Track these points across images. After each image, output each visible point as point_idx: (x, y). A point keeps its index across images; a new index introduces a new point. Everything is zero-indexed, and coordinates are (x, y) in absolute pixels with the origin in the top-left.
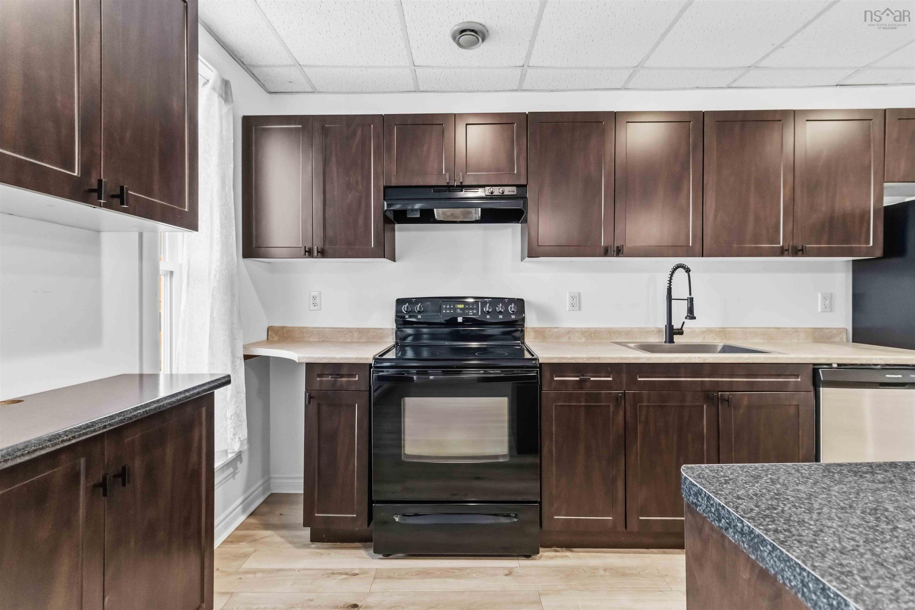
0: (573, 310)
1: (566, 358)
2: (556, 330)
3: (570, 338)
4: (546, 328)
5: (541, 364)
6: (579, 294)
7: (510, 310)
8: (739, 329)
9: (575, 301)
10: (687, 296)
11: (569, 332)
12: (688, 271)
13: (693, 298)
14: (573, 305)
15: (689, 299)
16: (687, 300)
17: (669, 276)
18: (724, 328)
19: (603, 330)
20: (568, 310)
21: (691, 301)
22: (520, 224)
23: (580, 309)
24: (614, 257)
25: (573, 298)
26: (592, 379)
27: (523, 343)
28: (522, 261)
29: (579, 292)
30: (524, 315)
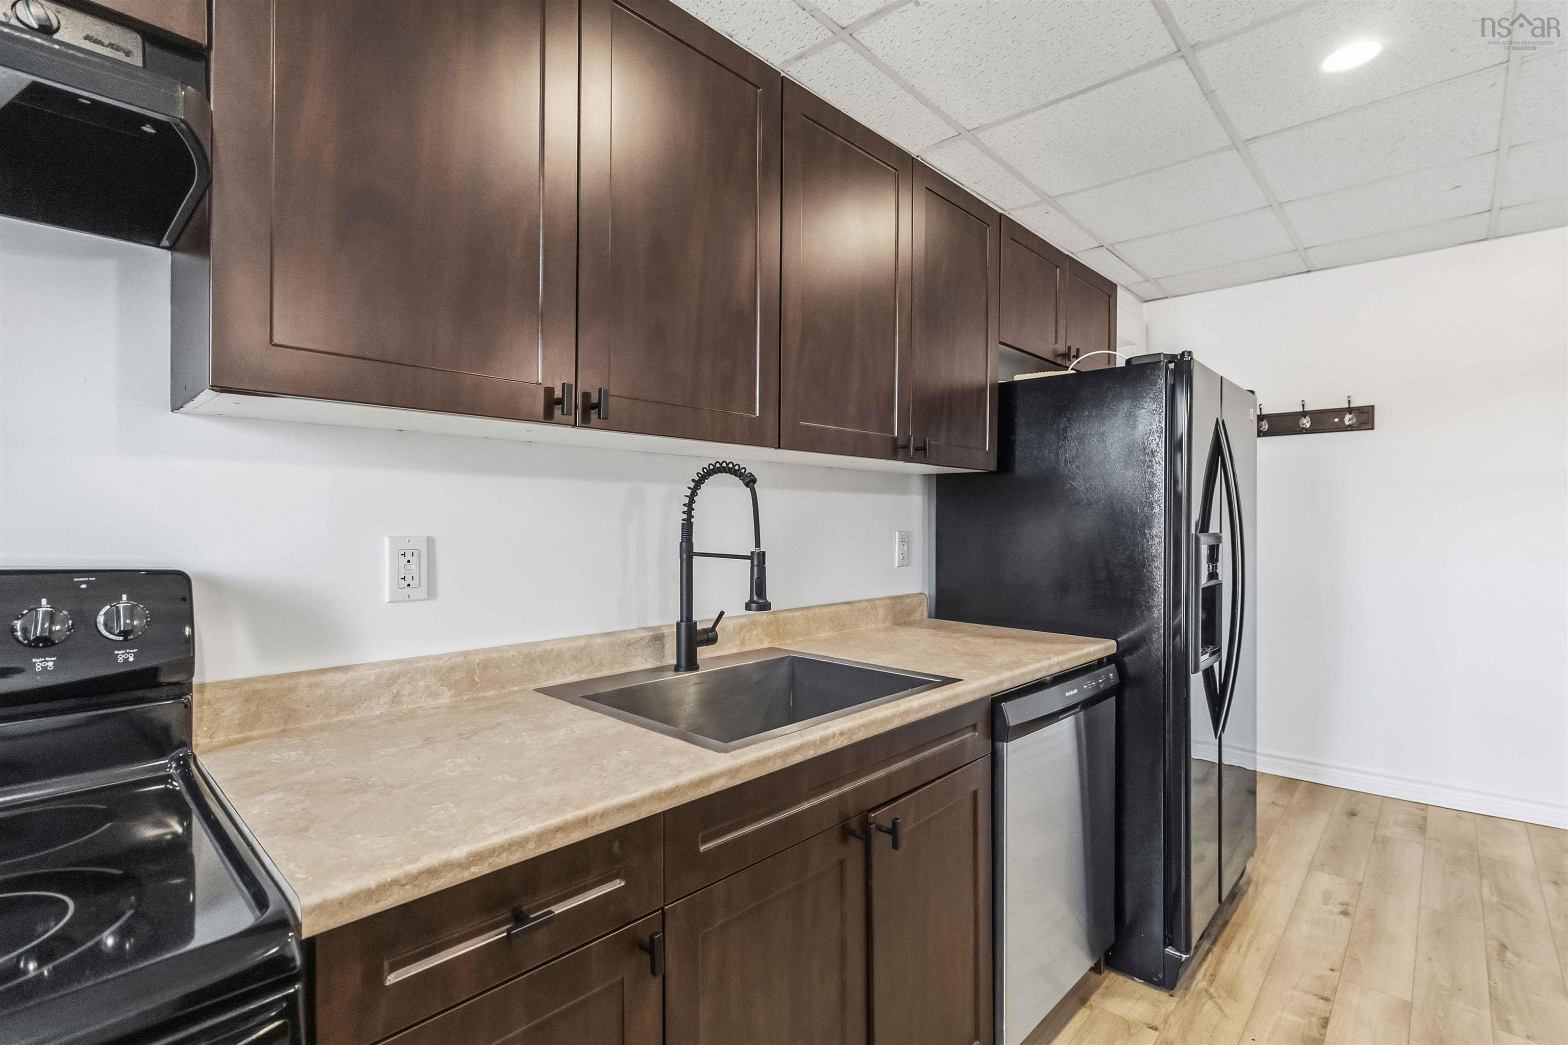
0: (409, 599)
1: (449, 866)
2: (341, 678)
3: (396, 699)
5: (309, 946)
6: (430, 542)
7: (106, 625)
10: (748, 547)
11: (394, 678)
12: (750, 481)
13: (764, 553)
14: (408, 580)
15: (755, 557)
16: (750, 558)
17: (689, 492)
19: (509, 654)
20: (387, 600)
21: (758, 560)
22: (168, 255)
23: (432, 593)
24: (575, 425)
25: (409, 557)
26: (558, 909)
27: (186, 765)
28: (176, 407)
29: (429, 536)
30: (187, 630)
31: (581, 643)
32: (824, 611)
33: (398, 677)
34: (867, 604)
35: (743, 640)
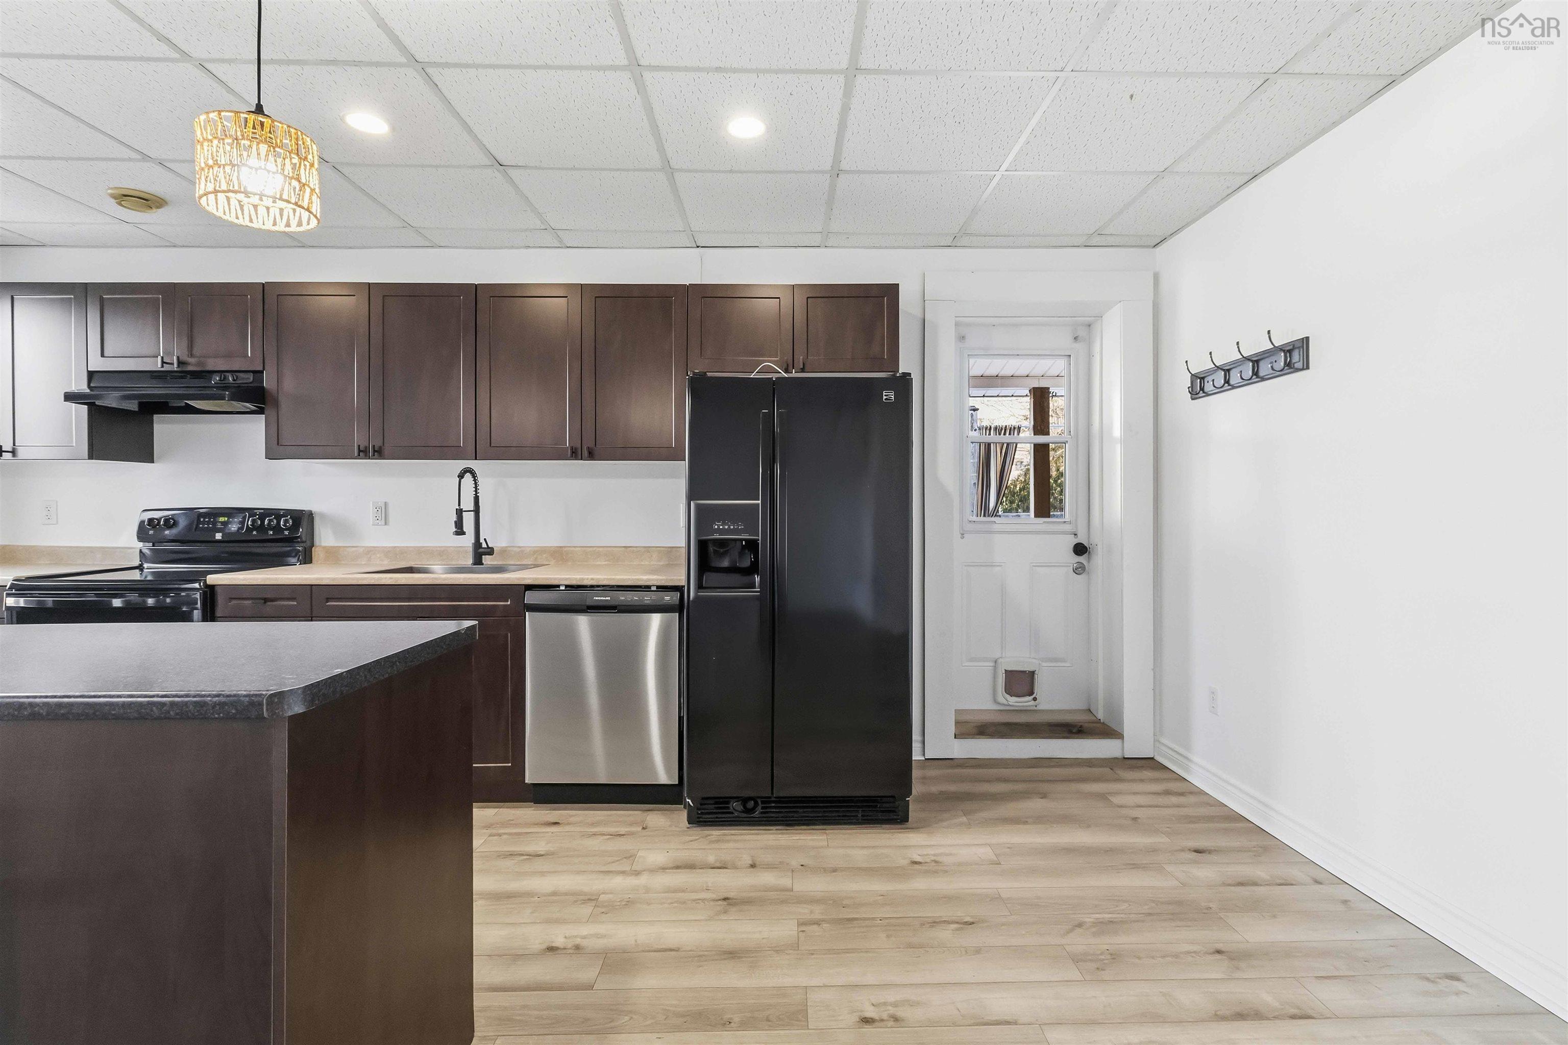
0: (378, 524)
4: (340, 547)
6: (386, 504)
8: (579, 549)
9: (380, 513)
14: (378, 518)
18: (561, 547)
19: (411, 549)
20: (371, 524)
23: (385, 523)
24: (370, 458)
25: (379, 509)
29: (386, 502)
31: (442, 549)
32: (601, 549)
33: (370, 551)
34: (643, 550)
35: (536, 558)
